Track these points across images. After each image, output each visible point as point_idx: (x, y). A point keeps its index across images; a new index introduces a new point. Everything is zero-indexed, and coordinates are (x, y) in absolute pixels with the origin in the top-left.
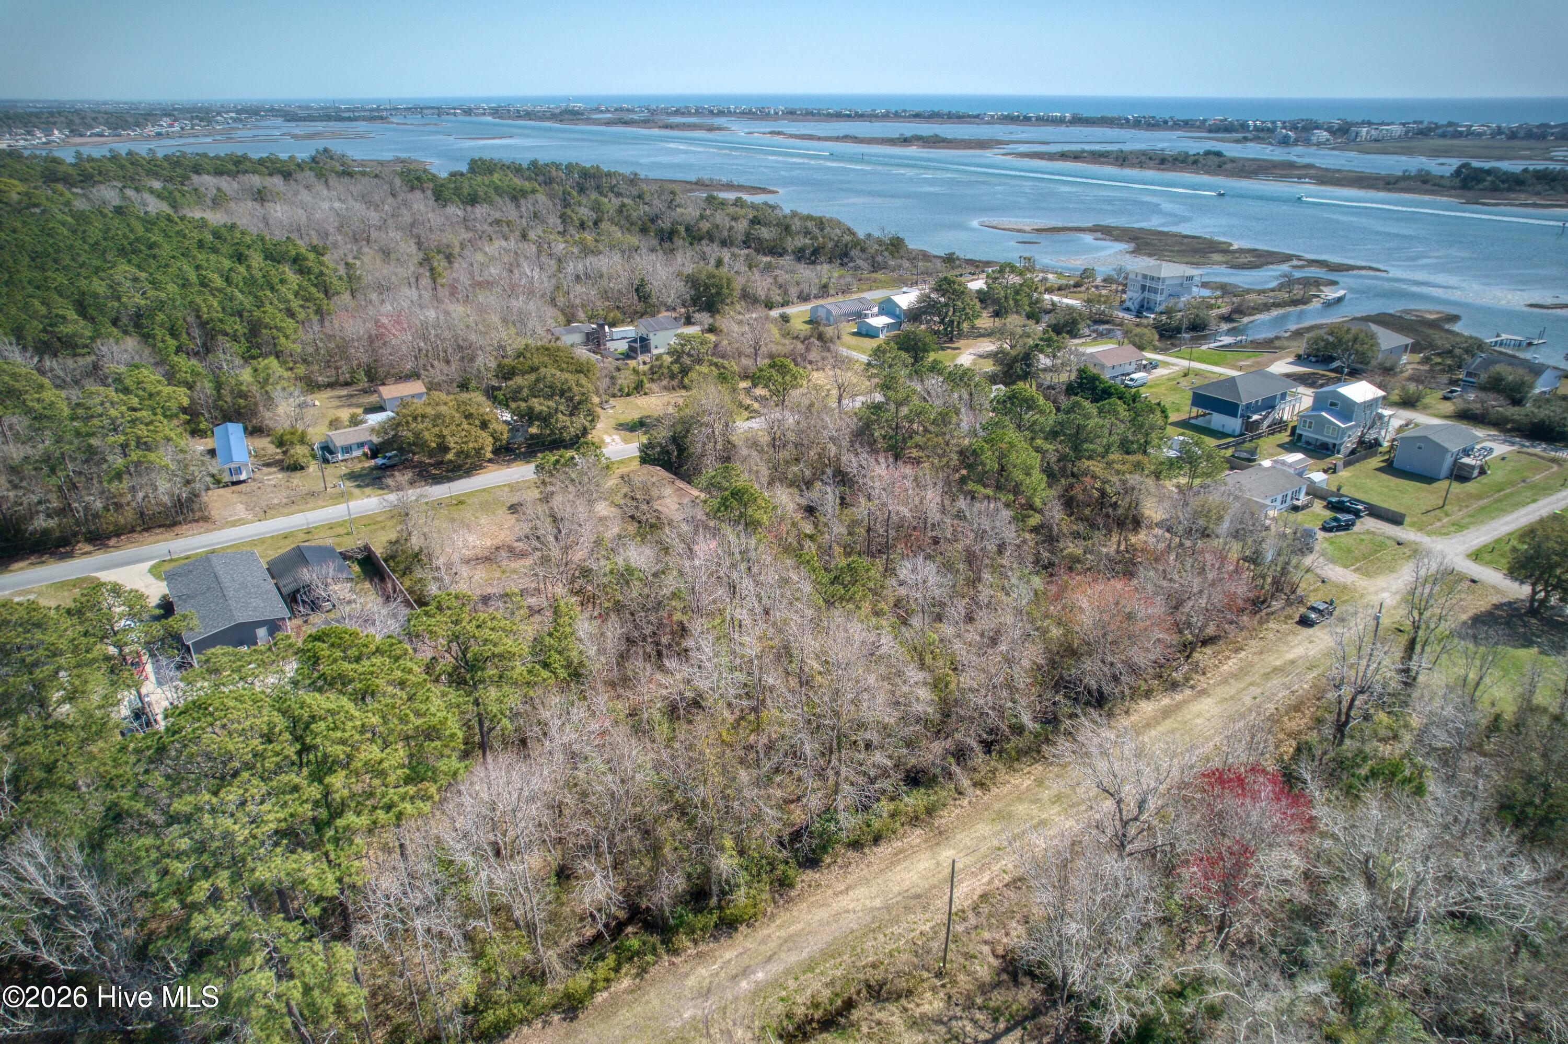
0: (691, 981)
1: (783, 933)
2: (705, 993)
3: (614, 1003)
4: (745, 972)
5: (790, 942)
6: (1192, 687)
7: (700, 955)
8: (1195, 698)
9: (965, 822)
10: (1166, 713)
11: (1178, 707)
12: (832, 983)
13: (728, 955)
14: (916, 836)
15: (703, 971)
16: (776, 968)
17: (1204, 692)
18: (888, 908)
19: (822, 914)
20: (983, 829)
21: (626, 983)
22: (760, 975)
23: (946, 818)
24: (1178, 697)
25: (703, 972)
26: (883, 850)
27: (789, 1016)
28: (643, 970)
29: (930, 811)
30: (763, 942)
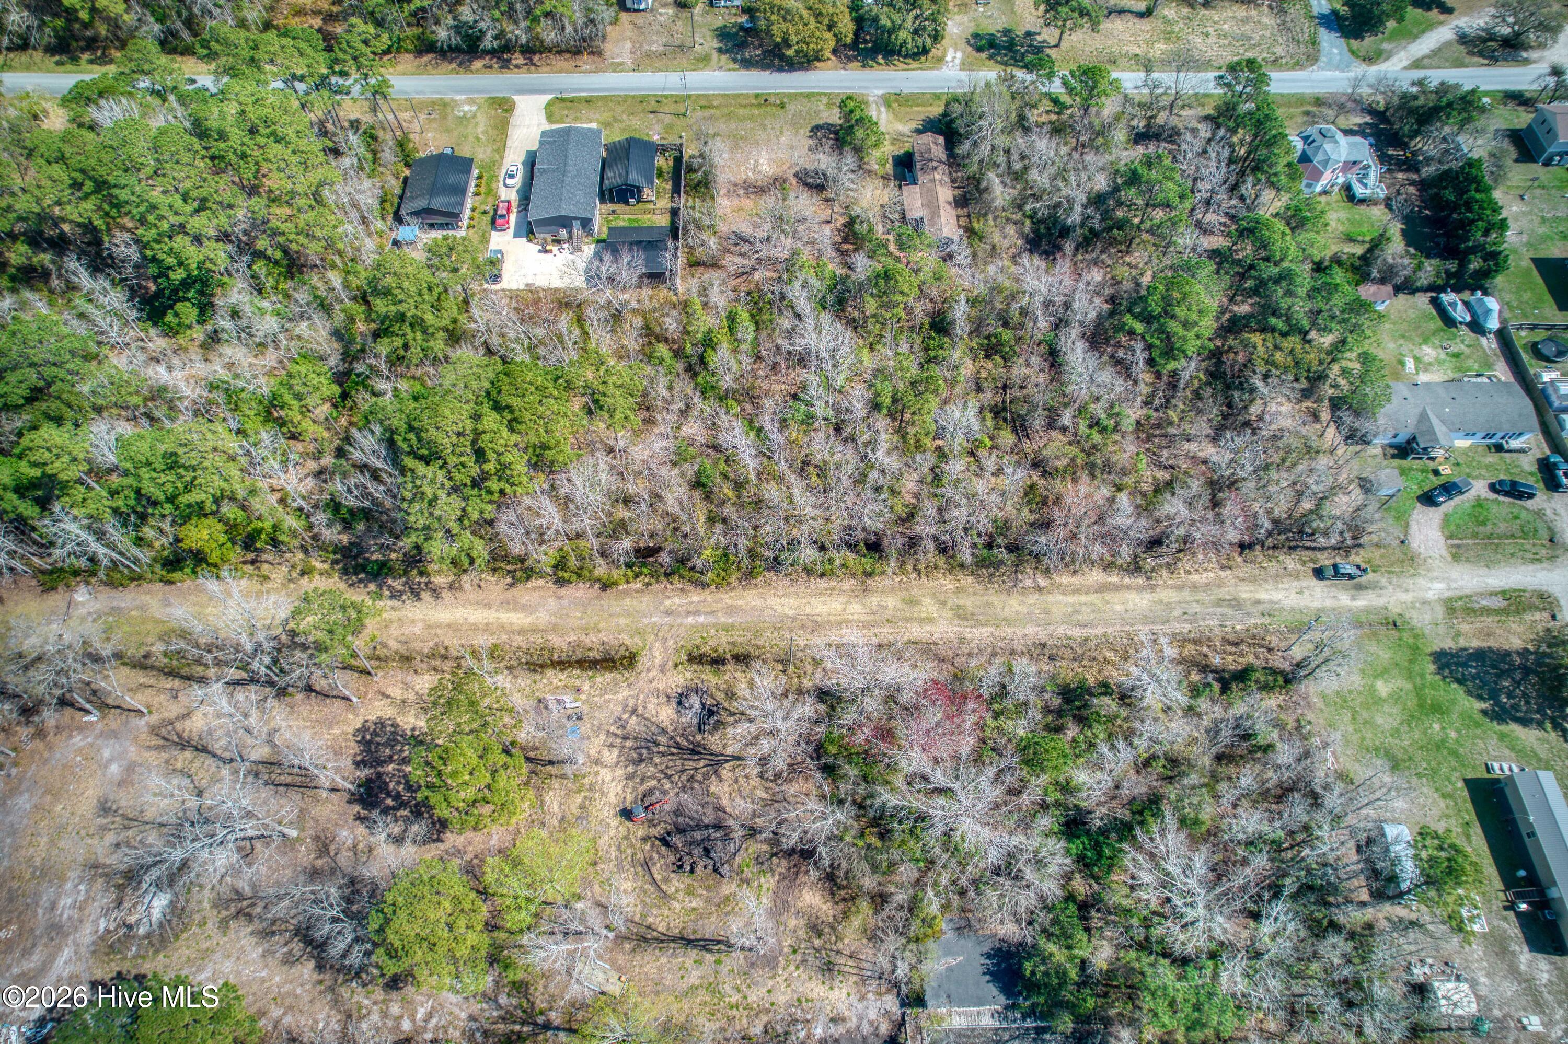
0: (668, 603)
1: (729, 602)
2: (668, 613)
3: (626, 593)
4: (696, 613)
5: (730, 610)
6: (1148, 578)
7: (682, 590)
8: (1140, 589)
9: (885, 591)
10: (1103, 588)
11: (1117, 588)
12: (733, 644)
13: (695, 598)
14: (849, 584)
15: (677, 600)
16: (711, 620)
17: (1153, 588)
18: (794, 619)
19: (758, 602)
20: (891, 602)
21: (638, 585)
22: (701, 619)
23: (877, 582)
24: (1127, 580)
25: (675, 601)
26: (822, 583)
27: (698, 647)
28: (648, 584)
29: (868, 575)
30: (717, 602)
